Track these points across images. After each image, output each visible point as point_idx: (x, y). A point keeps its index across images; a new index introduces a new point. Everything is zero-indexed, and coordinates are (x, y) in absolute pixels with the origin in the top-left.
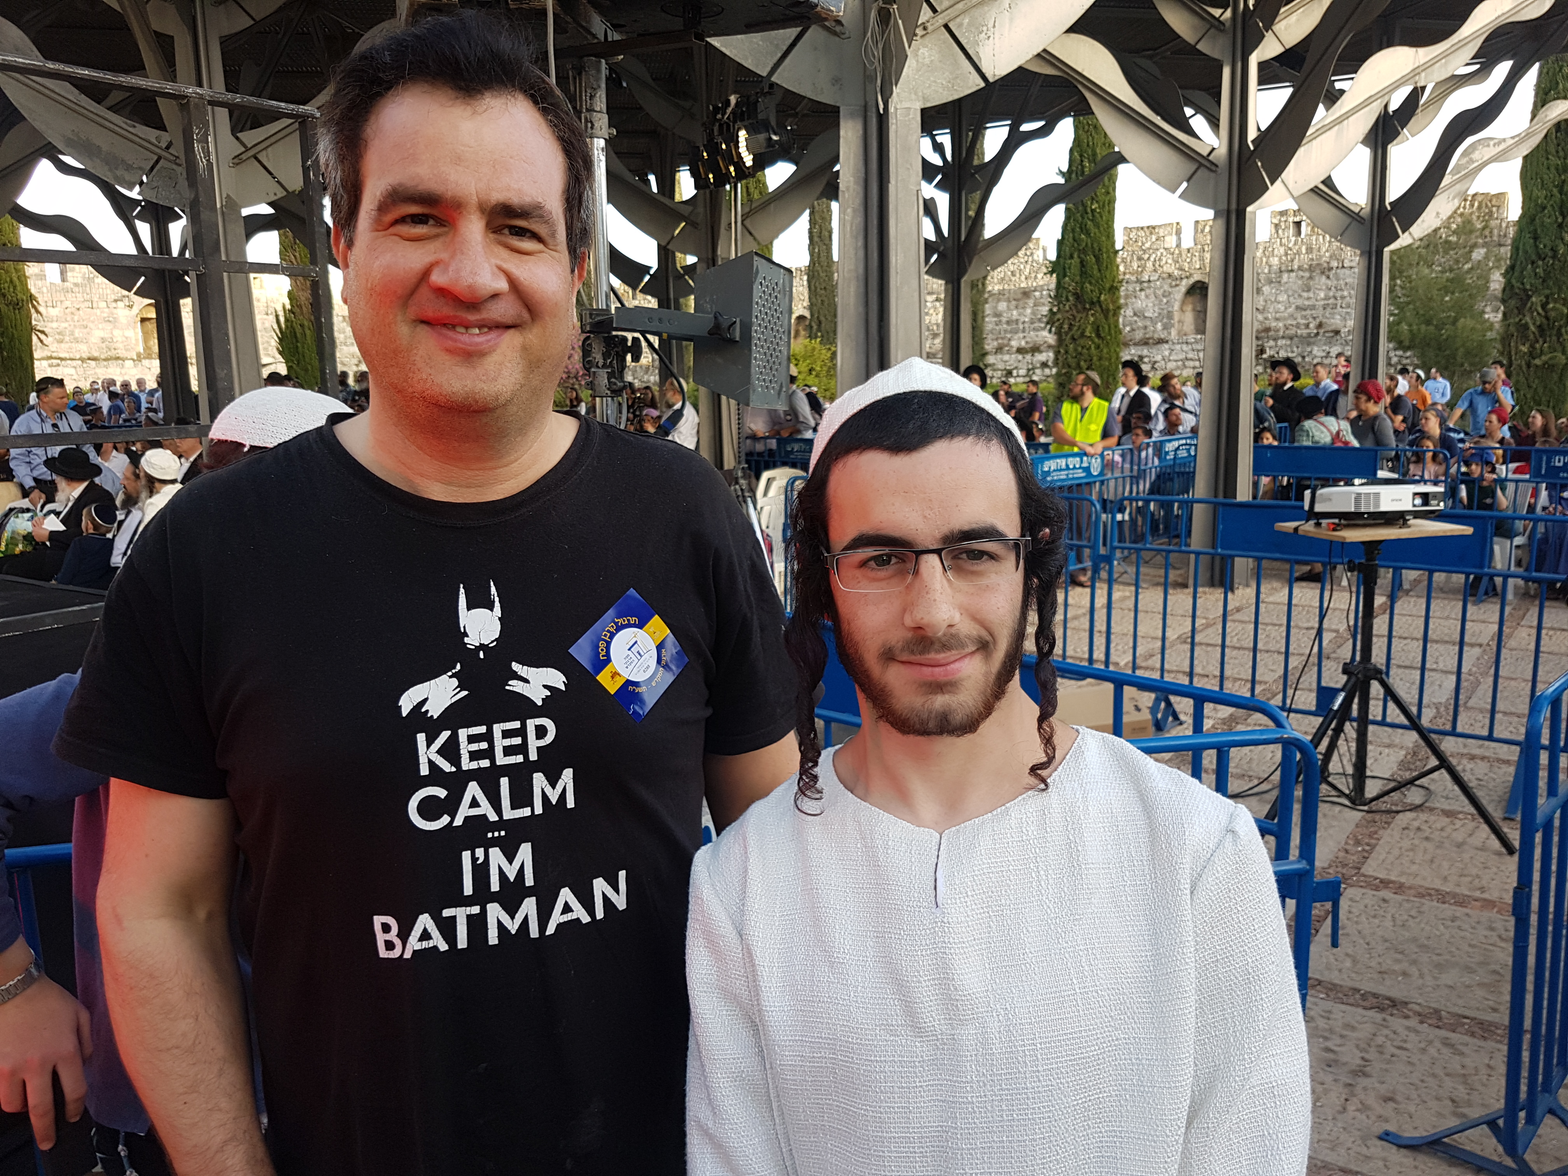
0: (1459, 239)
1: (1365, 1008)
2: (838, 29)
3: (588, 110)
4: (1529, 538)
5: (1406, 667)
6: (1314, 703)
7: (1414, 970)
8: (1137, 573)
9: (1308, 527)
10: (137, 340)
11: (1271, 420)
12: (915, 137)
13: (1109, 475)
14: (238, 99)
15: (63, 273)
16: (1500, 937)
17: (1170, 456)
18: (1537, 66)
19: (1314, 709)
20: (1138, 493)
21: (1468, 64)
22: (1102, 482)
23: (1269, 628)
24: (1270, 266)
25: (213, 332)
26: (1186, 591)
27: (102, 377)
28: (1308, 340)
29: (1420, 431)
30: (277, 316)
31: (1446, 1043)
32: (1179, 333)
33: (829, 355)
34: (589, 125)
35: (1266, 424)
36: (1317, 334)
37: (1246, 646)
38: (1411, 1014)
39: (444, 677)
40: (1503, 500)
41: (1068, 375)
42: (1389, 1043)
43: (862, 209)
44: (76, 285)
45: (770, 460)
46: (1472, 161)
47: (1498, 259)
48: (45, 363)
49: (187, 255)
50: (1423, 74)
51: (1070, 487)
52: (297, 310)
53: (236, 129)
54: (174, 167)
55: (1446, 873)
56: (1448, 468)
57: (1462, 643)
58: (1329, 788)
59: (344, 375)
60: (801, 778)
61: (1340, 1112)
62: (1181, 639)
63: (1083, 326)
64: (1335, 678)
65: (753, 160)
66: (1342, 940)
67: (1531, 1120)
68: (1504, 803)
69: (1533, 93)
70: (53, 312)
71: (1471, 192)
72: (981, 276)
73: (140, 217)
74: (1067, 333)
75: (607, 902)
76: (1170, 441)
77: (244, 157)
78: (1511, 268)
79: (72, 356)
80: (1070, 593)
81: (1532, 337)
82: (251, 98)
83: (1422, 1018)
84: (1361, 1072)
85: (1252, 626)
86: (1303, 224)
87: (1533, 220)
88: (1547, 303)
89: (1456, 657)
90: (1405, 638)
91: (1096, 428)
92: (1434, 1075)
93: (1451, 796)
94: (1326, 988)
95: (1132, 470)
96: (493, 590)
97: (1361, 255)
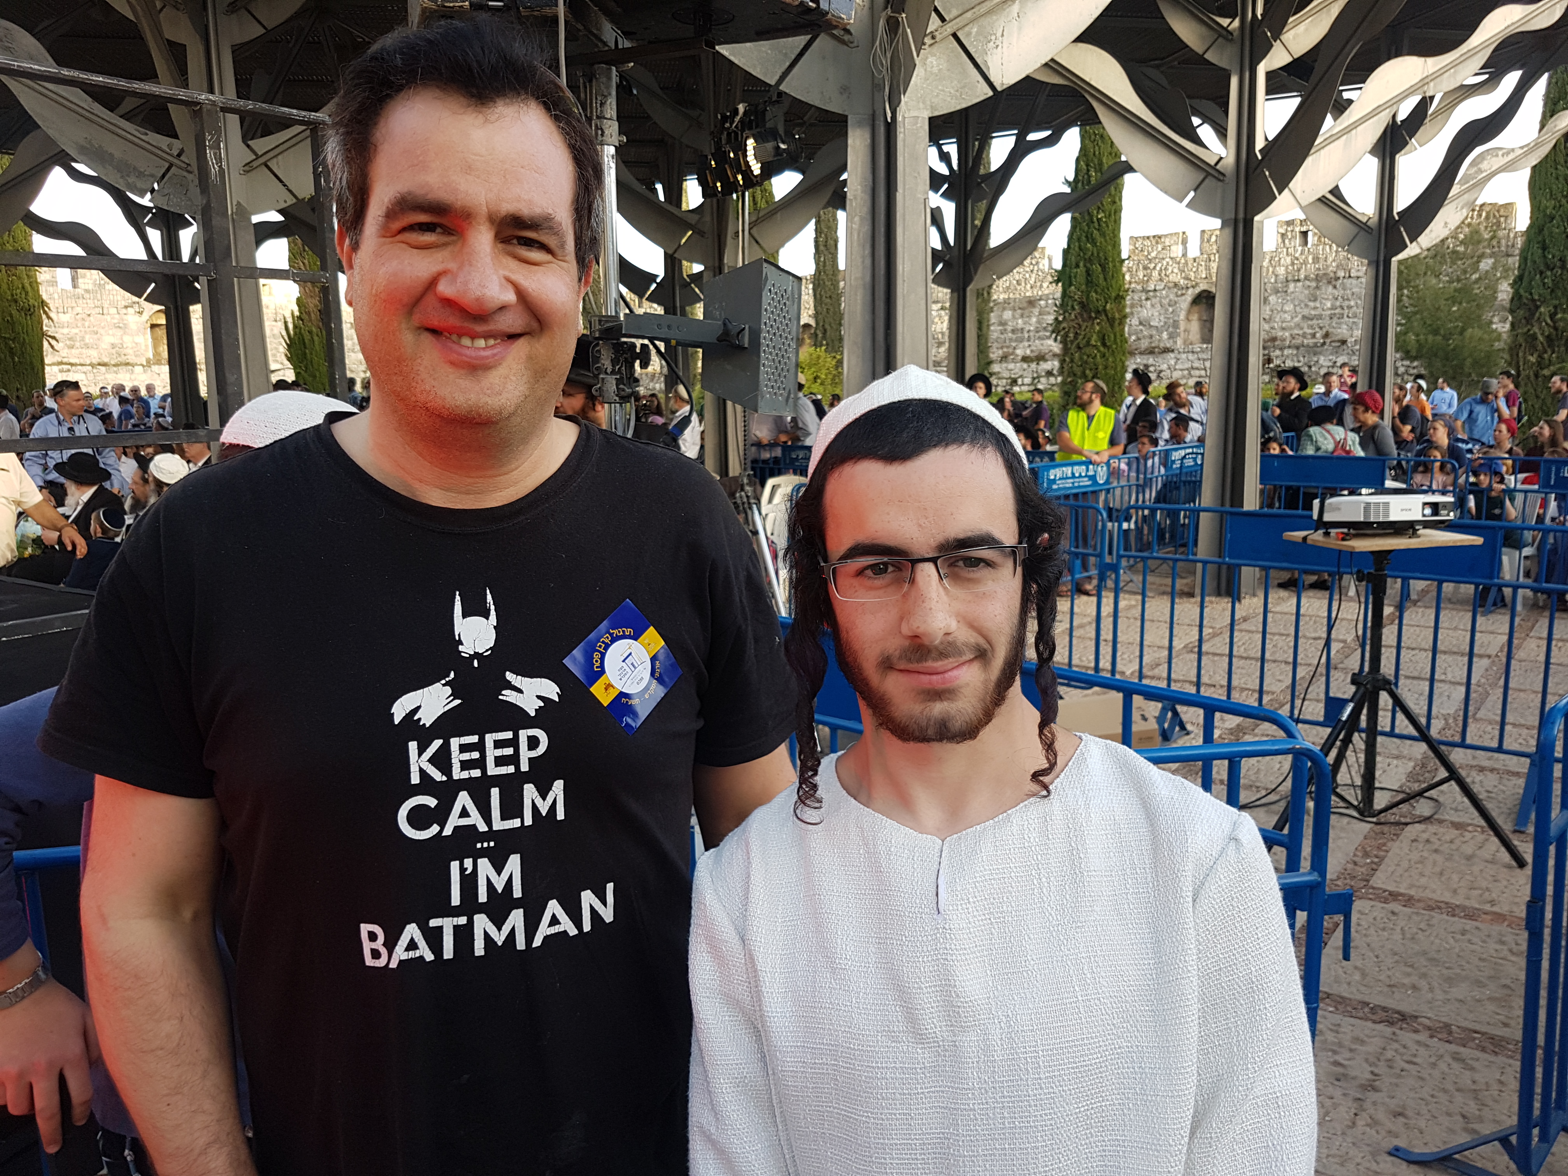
0: (1466, 249)
1: (1374, 1022)
2: (846, 38)
3: (598, 117)
4: (1538, 549)
5: (1414, 678)
6: (1322, 713)
7: (1423, 984)
8: (1144, 582)
9: (1317, 537)
10: (146, 346)
11: (1277, 429)
12: (923, 146)
13: (1115, 484)
14: (250, 105)
15: (74, 279)
16: (1511, 951)
17: (1177, 465)
18: (1546, 76)
19: (1322, 719)
20: (1144, 501)
21: (1476, 74)
22: (1108, 491)
23: (1277, 637)
24: (1276, 276)
25: (224, 337)
26: (1193, 600)
27: (112, 383)
28: (1315, 350)
29: (1428, 441)
30: (286, 323)
31: (1456, 1057)
32: (1185, 342)
33: (834, 363)
34: (600, 132)
35: (1272, 434)
36: (1324, 344)
37: (1252, 655)
38: (1420, 1028)
39: (438, 685)
40: (1512, 511)
41: (1073, 384)
42: (1398, 1058)
43: (869, 217)
44: (87, 291)
45: (775, 468)
46: (1480, 171)
47: (1506, 270)
48: (56, 369)
49: (197, 261)
50: (1432, 84)
51: (1076, 495)
52: (305, 316)
53: (247, 136)
54: (185, 174)
55: (1455, 886)
56: (1456, 479)
57: (1471, 654)
58: (1337, 800)
59: (352, 382)
60: (800, 787)
61: (1349, 1127)
62: (1187, 649)
63: (1089, 335)
64: (1344, 689)
65: (761, 168)
66: (1353, 954)
67: (1545, 1137)
68: (1513, 816)
69: (1541, 103)
70: (64, 318)
71: (1479, 202)
72: (989, 283)
73: (151, 224)
74: (1072, 342)
75: (594, 914)
76: (1176, 450)
77: (255, 164)
78: (1519, 279)
79: (82, 362)
80: (1076, 602)
81: (1540, 347)
82: (264, 105)
83: (1432, 1032)
84: (1370, 1086)
85: (1260, 635)
86: (1310, 234)
87: (1541, 230)
88: (1556, 313)
89: (1466, 667)
90: (1413, 649)
91: (1104, 436)
92: (1445, 1091)
93: (1460, 808)
94: (1334, 1001)
95: (1138, 479)
96: (489, 598)
97: (1369, 264)
